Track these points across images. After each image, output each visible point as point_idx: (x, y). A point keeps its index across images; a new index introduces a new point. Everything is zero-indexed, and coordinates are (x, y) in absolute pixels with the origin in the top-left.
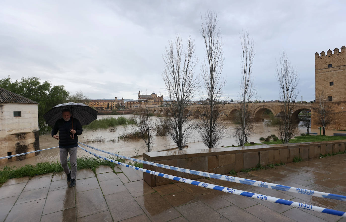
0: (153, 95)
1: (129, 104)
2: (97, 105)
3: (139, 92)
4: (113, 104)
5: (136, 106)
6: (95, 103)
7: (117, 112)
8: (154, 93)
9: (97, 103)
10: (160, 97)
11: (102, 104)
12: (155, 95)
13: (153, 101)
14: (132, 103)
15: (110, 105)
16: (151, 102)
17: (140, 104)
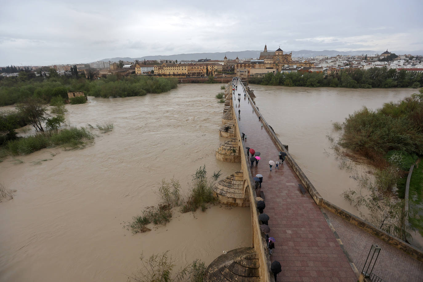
0: (278, 52)
1: (239, 66)
2: (196, 69)
3: (266, 46)
5: (241, 70)
6: (194, 67)
7: (216, 79)
8: (279, 50)
9: (196, 67)
10: (288, 55)
11: (201, 68)
12: (280, 52)
13: (272, 63)
14: (243, 65)
16: (268, 64)
17: (253, 67)
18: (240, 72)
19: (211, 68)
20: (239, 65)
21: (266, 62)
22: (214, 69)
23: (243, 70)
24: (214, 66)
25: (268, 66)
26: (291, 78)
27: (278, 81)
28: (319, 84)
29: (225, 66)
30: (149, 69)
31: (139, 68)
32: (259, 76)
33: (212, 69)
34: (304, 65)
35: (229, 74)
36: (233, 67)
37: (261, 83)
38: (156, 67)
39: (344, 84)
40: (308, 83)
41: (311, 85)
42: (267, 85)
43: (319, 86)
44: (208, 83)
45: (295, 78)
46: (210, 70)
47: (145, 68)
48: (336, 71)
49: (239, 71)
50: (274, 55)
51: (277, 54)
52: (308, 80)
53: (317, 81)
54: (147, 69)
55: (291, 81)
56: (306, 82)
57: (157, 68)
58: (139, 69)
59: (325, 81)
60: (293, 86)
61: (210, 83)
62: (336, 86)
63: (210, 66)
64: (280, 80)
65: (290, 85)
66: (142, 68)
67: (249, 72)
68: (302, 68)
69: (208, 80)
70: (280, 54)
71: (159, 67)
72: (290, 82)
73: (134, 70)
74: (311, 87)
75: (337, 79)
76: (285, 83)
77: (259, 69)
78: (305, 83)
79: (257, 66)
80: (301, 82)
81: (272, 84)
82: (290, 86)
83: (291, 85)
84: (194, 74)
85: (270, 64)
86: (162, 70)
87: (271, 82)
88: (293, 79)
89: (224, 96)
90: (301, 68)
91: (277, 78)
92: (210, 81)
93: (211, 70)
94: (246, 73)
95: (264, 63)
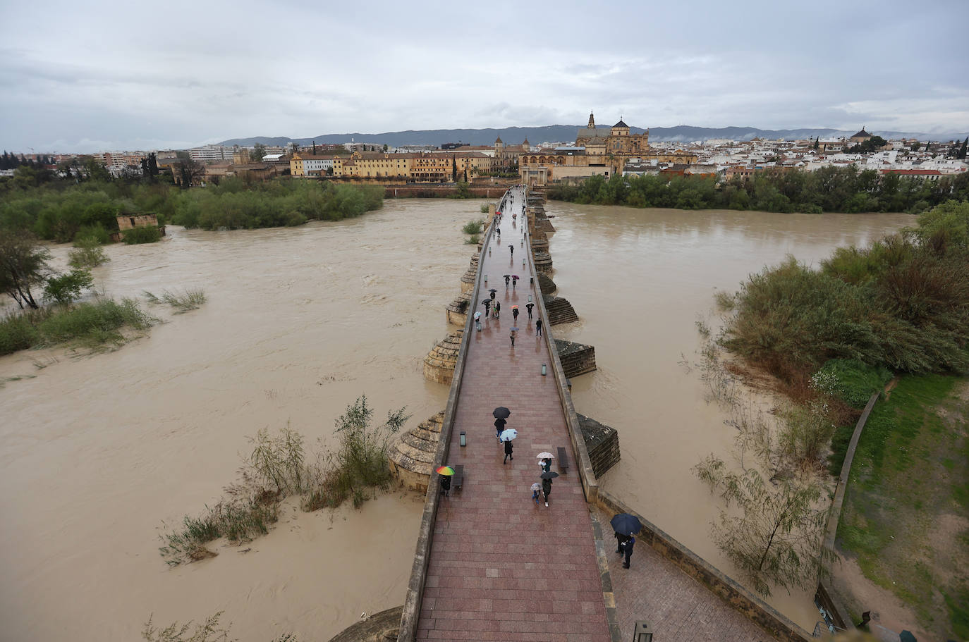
0: (617, 129)
1: (529, 161)
2: (429, 167)
3: (592, 115)
4: (472, 163)
5: (532, 170)
6: (426, 161)
8: (621, 124)
9: (429, 160)
10: (641, 137)
11: (442, 163)
12: (623, 128)
13: (604, 153)
14: (538, 157)
15: (463, 166)
16: (594, 155)
17: (560, 162)
18: (530, 172)
19: (463, 163)
20: (529, 157)
21: (590, 151)
22: (470, 165)
23: (536, 170)
24: (470, 160)
25: (595, 161)
26: (644, 188)
27: (614, 195)
28: (705, 203)
29: (497, 160)
30: (322, 164)
31: (298, 162)
32: (570, 184)
33: (465, 165)
34: (675, 159)
35: (504, 177)
36: (515, 162)
37: (576, 199)
38: (337, 161)
39: (760, 204)
40: (679, 199)
41: (687, 206)
42: (588, 202)
43: (706, 208)
44: (455, 198)
45: (651, 188)
46: (461, 169)
47: (313, 162)
48: (744, 174)
49: (527, 170)
50: (608, 137)
51: (616, 133)
52: (681, 193)
53: (701, 195)
54: (317, 165)
55: (643, 195)
56: (677, 198)
57: (339, 162)
58: (299, 165)
59: (719, 196)
60: (647, 206)
61: (459, 198)
62: (744, 206)
63: (461, 159)
64: (617, 194)
65: (640, 204)
66: (306, 162)
67: (549, 174)
68: (671, 165)
69: (456, 192)
70: (623, 133)
71: (346, 161)
72: (640, 197)
73: (287, 167)
74: (686, 209)
75: (745, 192)
76: (629, 198)
77: (574, 166)
78: (674, 201)
79: (570, 159)
80: (665, 197)
81: (600, 202)
82: (640, 207)
83: (642, 203)
84: (424, 177)
85: (600, 155)
86: (353, 167)
87: (598, 196)
88: (647, 190)
89: (482, 228)
90: (667, 165)
91: (612, 189)
92: (461, 194)
93: (464, 169)
94: (544, 177)
95: (584, 154)
